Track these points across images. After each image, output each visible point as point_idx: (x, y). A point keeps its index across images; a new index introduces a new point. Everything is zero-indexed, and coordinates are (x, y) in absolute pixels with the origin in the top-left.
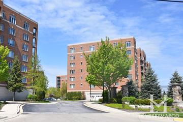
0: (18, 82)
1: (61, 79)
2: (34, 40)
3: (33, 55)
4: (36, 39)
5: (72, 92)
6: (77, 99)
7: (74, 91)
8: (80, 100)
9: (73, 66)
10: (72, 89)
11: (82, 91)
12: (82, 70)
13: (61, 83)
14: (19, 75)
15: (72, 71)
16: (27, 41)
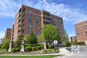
0: (60, 40)
1: (72, 38)
2: (62, 24)
3: (63, 29)
4: (63, 24)
5: (79, 42)
6: (82, 45)
7: (80, 42)
8: (83, 45)
9: (78, 32)
10: (79, 41)
11: (83, 41)
12: (82, 33)
13: (72, 39)
14: (60, 37)
15: (78, 34)
16: (60, 25)
